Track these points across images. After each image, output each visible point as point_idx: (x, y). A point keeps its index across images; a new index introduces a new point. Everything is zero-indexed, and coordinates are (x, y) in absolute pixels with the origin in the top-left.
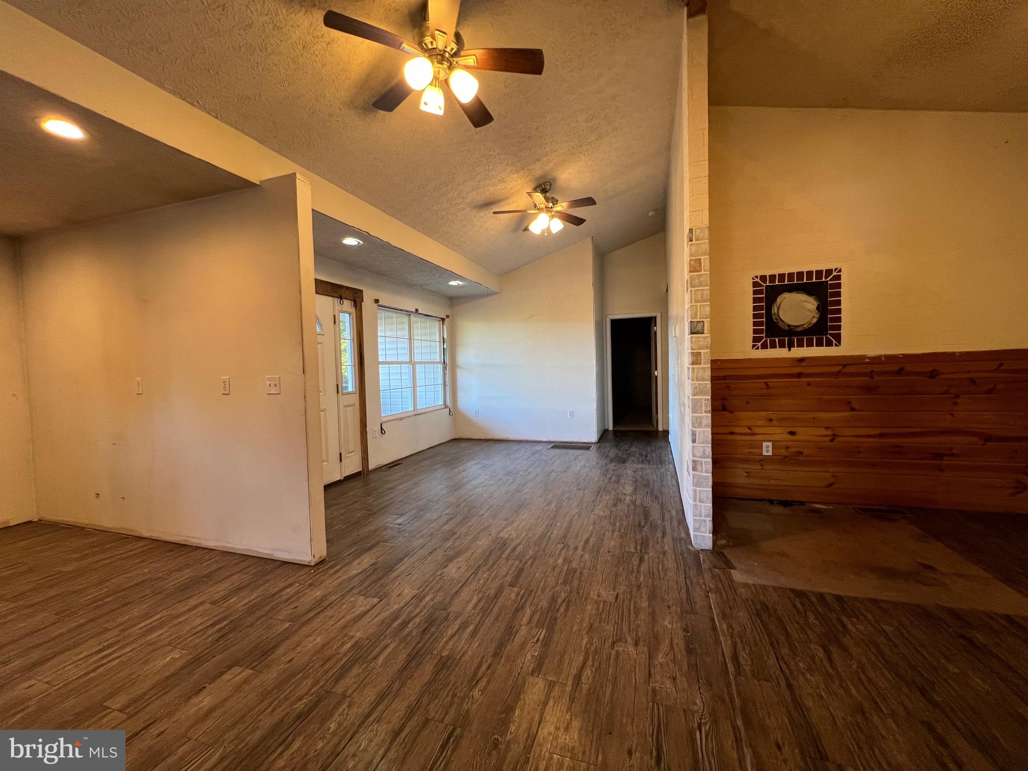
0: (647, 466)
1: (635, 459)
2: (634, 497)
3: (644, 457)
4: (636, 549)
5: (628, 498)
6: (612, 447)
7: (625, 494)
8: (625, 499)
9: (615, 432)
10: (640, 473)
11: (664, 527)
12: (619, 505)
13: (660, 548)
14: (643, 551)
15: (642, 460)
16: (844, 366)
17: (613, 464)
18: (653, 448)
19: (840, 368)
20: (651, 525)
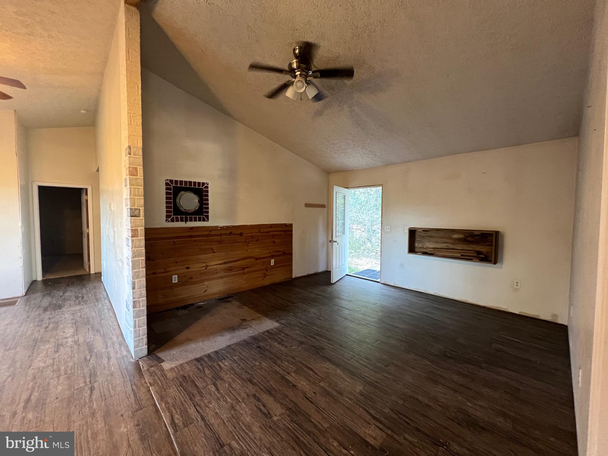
0: (85, 305)
1: (72, 302)
2: (76, 337)
3: (80, 299)
4: (85, 382)
5: (70, 340)
6: (44, 296)
7: (66, 338)
8: (67, 342)
9: (45, 282)
10: (79, 314)
11: (108, 353)
12: (62, 350)
13: (107, 372)
14: (93, 381)
15: (79, 302)
16: (210, 231)
17: (48, 313)
18: (88, 289)
19: (208, 232)
20: (97, 355)
